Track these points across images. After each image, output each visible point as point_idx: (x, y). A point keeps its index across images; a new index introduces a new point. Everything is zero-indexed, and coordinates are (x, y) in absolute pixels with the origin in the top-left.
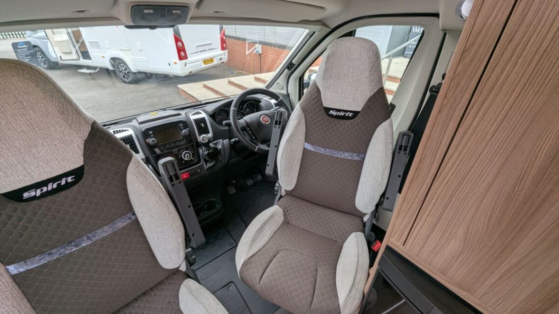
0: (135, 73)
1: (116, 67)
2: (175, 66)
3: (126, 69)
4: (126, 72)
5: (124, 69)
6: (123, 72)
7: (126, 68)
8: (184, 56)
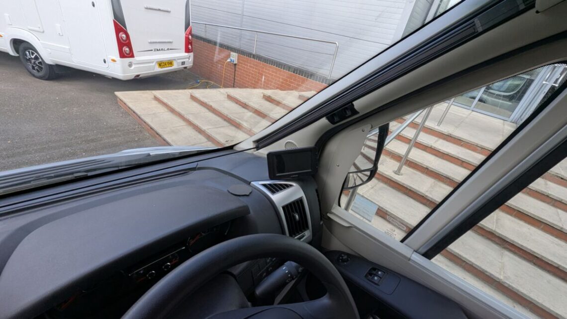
0: (50, 66)
1: (20, 53)
2: (112, 64)
3: (36, 58)
4: (37, 62)
5: (33, 57)
6: (33, 61)
7: (36, 56)
8: (128, 52)
